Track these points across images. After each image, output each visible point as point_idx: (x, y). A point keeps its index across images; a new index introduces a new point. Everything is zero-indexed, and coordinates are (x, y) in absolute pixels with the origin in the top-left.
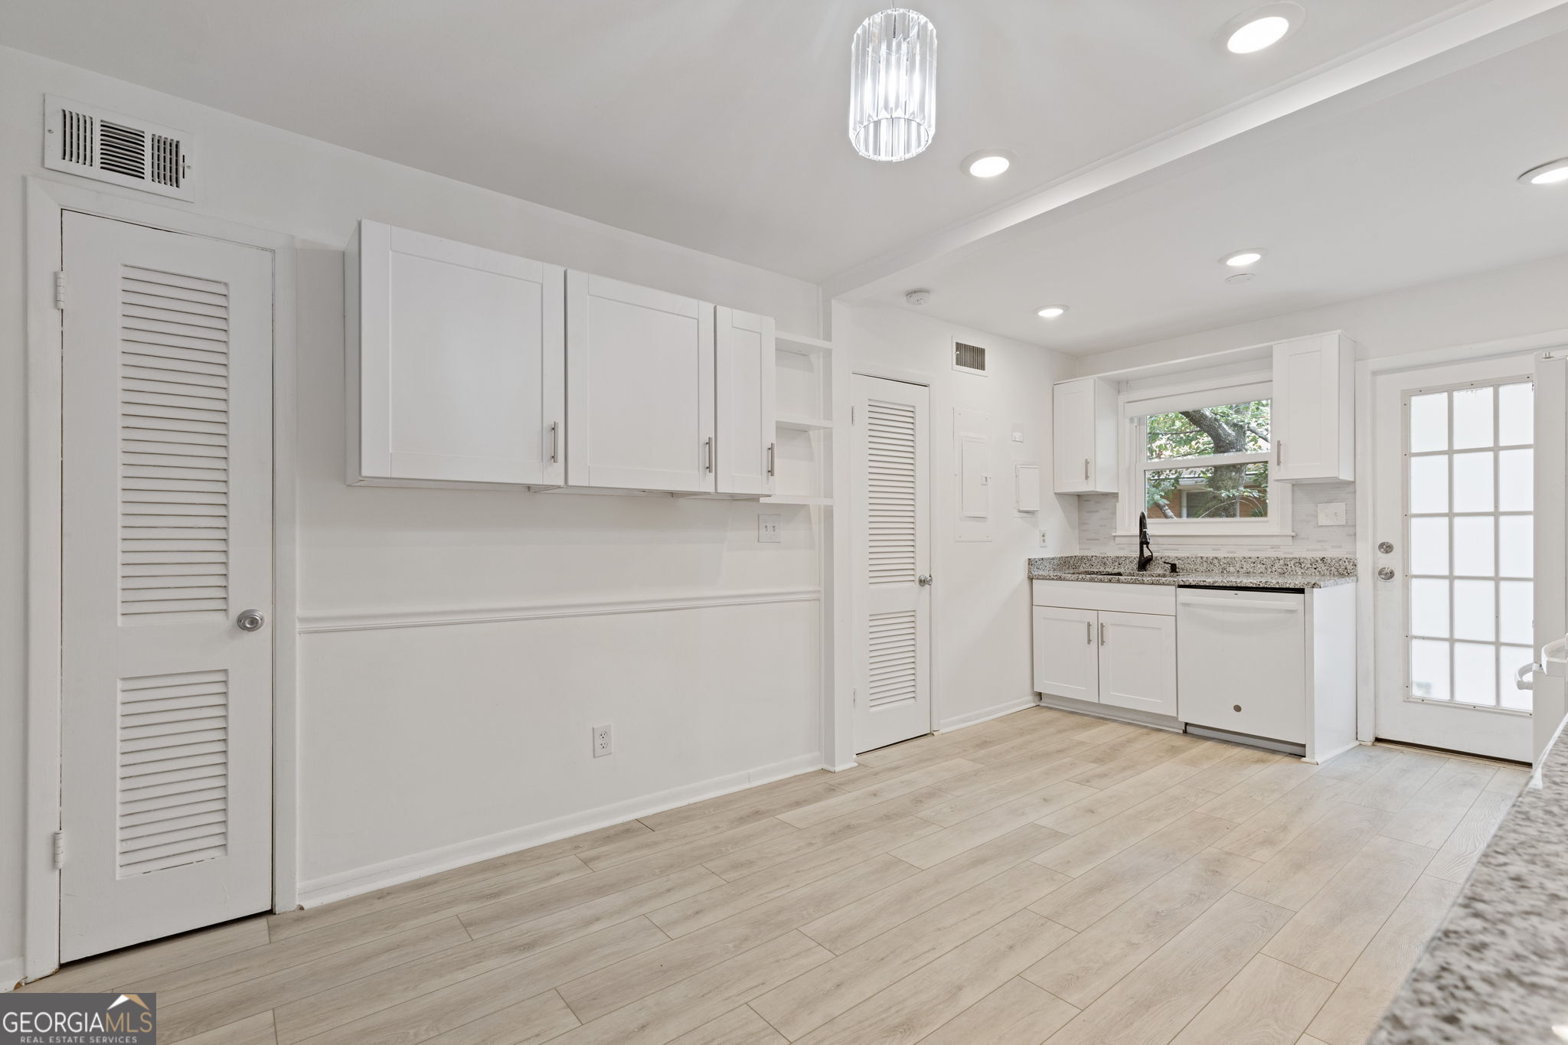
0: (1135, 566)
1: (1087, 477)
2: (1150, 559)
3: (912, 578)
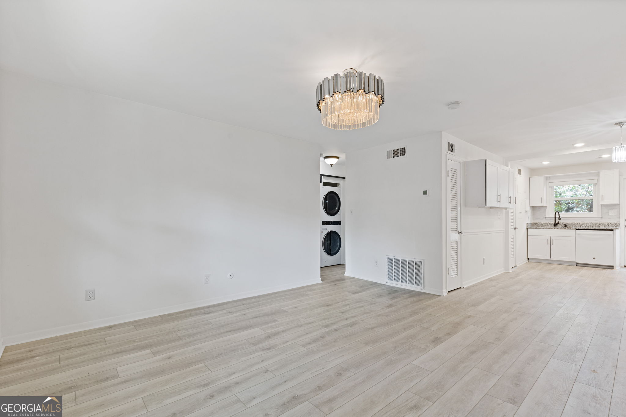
0: (553, 225)
1: (541, 202)
2: (558, 224)
3: (513, 228)
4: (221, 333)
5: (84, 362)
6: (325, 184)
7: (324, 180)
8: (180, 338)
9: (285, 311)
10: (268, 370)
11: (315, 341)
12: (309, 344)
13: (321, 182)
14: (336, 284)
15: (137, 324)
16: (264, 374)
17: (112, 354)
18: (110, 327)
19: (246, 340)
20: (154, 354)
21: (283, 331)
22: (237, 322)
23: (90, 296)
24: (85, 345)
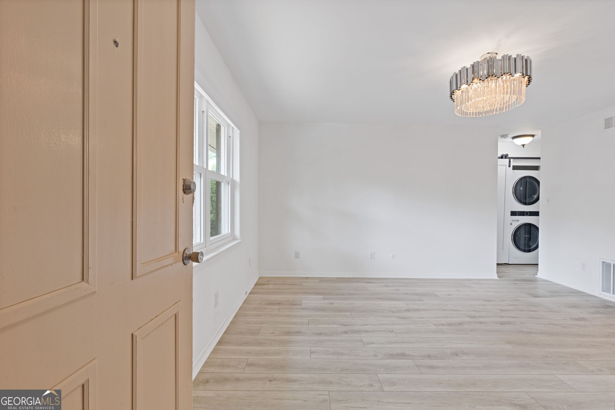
4: (372, 298)
5: (289, 293)
6: (515, 168)
7: (514, 163)
8: (343, 294)
9: (437, 296)
10: (393, 331)
11: (450, 325)
12: (443, 325)
13: (510, 166)
14: (515, 284)
15: (322, 280)
16: (389, 333)
17: (302, 293)
18: (307, 278)
19: (388, 307)
20: (324, 299)
21: (424, 310)
22: (388, 294)
23: (297, 255)
24: (292, 285)
